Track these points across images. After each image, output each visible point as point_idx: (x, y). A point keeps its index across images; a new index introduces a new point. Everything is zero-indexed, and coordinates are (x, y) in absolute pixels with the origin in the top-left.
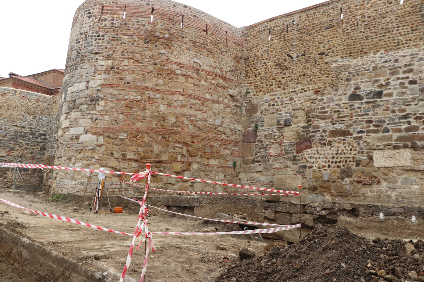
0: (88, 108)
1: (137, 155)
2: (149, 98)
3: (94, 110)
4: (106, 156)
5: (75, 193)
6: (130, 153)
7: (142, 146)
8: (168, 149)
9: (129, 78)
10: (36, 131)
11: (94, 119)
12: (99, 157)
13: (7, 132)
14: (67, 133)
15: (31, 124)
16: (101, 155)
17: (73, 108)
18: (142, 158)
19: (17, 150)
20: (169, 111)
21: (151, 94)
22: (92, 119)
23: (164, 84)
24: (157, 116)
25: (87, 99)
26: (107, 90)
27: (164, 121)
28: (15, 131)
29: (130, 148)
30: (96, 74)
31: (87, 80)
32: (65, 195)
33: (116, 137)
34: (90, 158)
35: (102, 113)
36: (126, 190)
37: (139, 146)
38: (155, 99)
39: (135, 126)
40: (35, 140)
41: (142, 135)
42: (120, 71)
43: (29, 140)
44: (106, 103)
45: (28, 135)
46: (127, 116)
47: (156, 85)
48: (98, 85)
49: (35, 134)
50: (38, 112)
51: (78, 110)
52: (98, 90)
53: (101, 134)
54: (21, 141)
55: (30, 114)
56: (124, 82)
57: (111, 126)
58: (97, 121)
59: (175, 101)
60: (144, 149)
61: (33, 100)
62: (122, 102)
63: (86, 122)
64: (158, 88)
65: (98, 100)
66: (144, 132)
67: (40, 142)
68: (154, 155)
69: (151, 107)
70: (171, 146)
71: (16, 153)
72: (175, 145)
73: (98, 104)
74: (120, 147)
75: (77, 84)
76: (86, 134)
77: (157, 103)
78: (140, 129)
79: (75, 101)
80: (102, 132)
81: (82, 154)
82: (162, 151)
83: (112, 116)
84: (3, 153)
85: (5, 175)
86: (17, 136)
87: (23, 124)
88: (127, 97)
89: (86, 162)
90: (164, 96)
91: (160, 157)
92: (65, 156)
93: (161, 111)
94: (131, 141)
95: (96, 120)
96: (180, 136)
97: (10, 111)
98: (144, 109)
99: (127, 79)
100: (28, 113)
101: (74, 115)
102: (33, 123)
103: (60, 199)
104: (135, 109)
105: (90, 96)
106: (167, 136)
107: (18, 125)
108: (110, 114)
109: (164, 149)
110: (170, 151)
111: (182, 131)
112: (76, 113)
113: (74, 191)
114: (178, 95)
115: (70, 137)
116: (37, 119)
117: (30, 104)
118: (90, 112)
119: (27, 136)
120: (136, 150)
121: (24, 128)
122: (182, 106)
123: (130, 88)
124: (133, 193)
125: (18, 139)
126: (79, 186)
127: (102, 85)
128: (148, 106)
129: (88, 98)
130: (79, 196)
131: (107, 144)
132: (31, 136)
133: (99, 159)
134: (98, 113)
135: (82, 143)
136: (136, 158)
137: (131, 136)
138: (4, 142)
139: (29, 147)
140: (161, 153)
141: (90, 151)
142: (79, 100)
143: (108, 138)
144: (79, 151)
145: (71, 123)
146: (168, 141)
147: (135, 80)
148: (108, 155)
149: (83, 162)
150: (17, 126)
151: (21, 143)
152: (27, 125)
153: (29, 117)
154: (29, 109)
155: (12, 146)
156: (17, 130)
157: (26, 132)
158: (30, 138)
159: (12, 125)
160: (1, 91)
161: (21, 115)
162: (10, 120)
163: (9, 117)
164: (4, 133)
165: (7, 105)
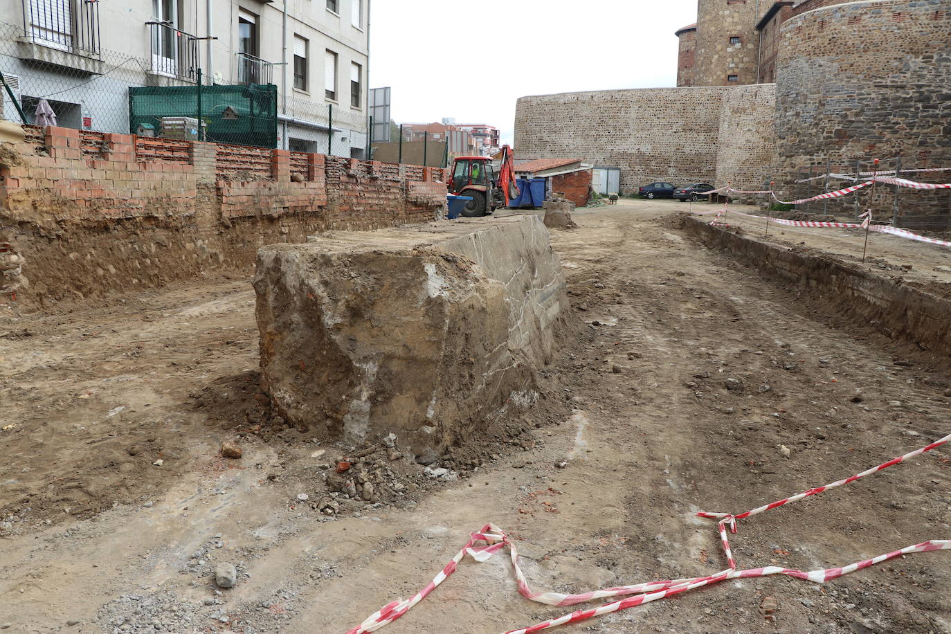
10: (932, 92)
13: (864, 102)
15: (919, 76)
19: (887, 141)
28: (884, 99)
40: (931, 112)
43: (915, 115)
45: (912, 103)
49: (929, 99)
50: (936, 43)
54: (896, 119)
55: (916, 54)
61: (924, 17)
67: (943, 117)
71: (885, 148)
84: (858, 151)
86: (885, 109)
87: (900, 80)
97: (870, 56)
100: (911, 51)
102: (925, 72)
107: (889, 83)
116: (934, 61)
117: (915, 28)
119: (911, 107)
121: (903, 87)
125: (890, 114)
132: (920, 105)
138: (860, 125)
139: (915, 130)
150: (886, 87)
151: (897, 123)
152: (910, 80)
153: (913, 60)
154: (914, 41)
155: (876, 132)
156: (887, 96)
157: (908, 96)
158: (918, 108)
159: (875, 86)
160: (849, 12)
161: (895, 58)
162: (871, 74)
163: (869, 69)
164: (857, 106)
165: (862, 43)
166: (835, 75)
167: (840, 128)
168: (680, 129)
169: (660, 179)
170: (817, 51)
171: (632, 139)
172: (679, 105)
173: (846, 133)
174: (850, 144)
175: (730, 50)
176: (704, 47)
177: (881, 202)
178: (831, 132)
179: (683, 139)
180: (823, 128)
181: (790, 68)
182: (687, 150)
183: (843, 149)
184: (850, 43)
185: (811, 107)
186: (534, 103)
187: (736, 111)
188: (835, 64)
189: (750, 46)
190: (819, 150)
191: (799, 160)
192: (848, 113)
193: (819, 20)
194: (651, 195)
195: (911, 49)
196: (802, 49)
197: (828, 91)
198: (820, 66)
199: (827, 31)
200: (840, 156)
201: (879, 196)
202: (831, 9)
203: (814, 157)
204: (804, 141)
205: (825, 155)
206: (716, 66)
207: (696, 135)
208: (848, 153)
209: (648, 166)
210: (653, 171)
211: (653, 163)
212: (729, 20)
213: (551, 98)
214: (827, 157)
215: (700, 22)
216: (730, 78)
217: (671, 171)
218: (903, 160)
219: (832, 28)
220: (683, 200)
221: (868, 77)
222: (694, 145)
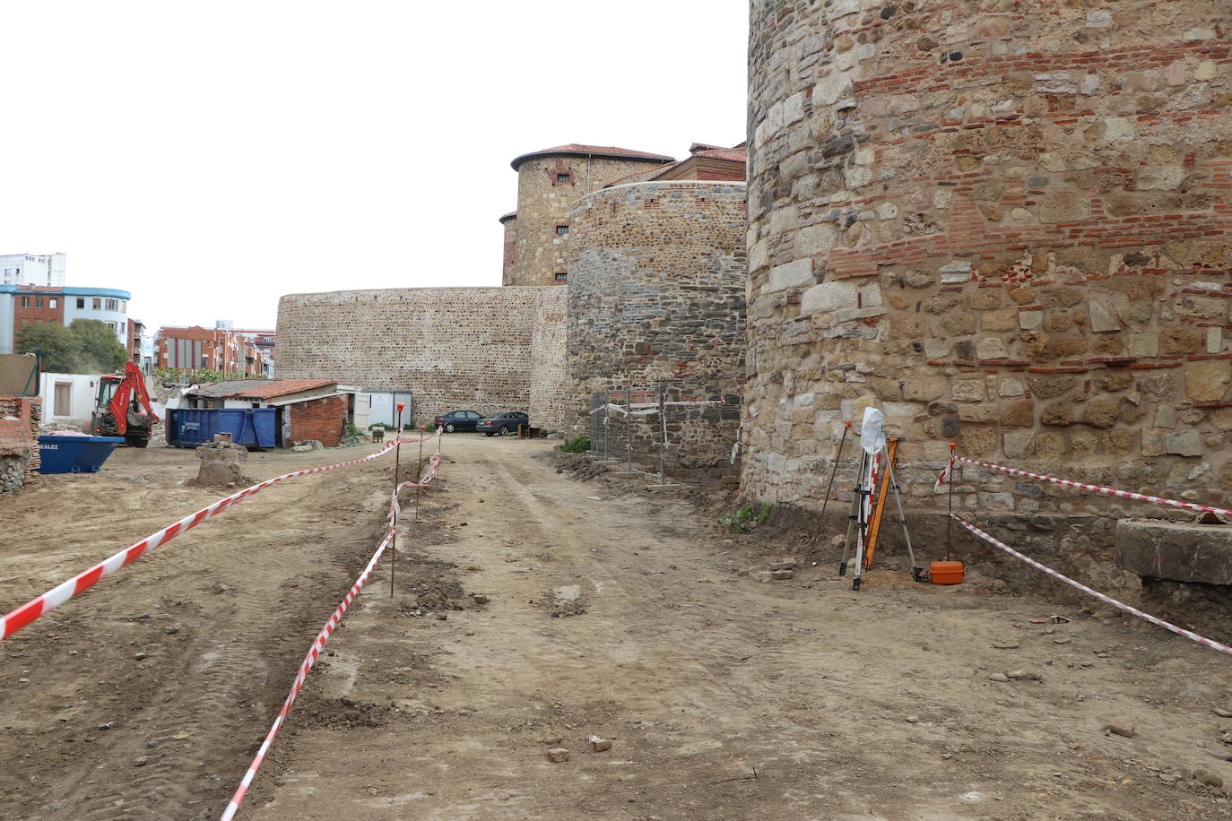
0: (818, 185)
1: (1017, 345)
2: (1051, 98)
3: (838, 188)
4: (894, 360)
5: (800, 504)
6: (987, 340)
7: (1037, 303)
8: (1156, 304)
9: (957, 34)
11: (843, 221)
12: (869, 363)
13: (670, 308)
14: (764, 289)
15: (732, 277)
16: (876, 358)
17: (776, 196)
18: (1042, 355)
19: (700, 359)
20: (1152, 140)
21: (1060, 82)
22: (834, 222)
23: (1119, 26)
24: (1096, 171)
25: (812, 153)
26: (878, 104)
27: (1129, 186)
28: (694, 305)
29: (988, 317)
30: (832, 52)
31: (804, 84)
32: (770, 509)
33: (926, 279)
34: (839, 373)
35: (868, 196)
36: (981, 488)
37: (1027, 305)
38: (1079, 100)
39: (1002, 225)
41: (1036, 259)
42: (919, 16)
43: (732, 326)
44: (877, 153)
45: (727, 311)
46: (964, 191)
47: (1079, 37)
48: (845, 92)
51: (787, 200)
52: (846, 110)
53: (871, 277)
54: (709, 331)
55: (727, 249)
56: (937, 55)
57: (907, 239)
58: (854, 229)
59: (1178, 89)
60: (1049, 317)
61: (731, 206)
62: (941, 138)
63: (816, 239)
64: (1089, 48)
65: (849, 147)
66: (1039, 245)
68: (1094, 339)
69: (1062, 135)
70: (1170, 291)
71: (698, 368)
72: (1192, 286)
73: (852, 163)
74: (947, 317)
75: (778, 105)
76: (820, 282)
77: (1090, 112)
78: (1024, 236)
79: (778, 168)
80: (873, 265)
81: (814, 357)
82: (1131, 318)
83: (907, 197)
84: (666, 371)
85: (675, 434)
86: (696, 317)
87: (711, 281)
88: (955, 113)
89: (826, 388)
90: (1121, 78)
91: (1122, 345)
92: (764, 369)
93: (1110, 147)
94: (990, 290)
95: (848, 225)
96: (1215, 241)
97: (672, 249)
98: (1035, 150)
99: (950, 41)
100: (721, 246)
101: (780, 217)
102: (737, 273)
103: (754, 523)
104: (994, 157)
105: (819, 140)
106: (1147, 252)
107: (698, 285)
108: (899, 191)
109: (1138, 309)
110: (1166, 314)
111: (1220, 218)
112: (782, 212)
113: (796, 497)
114: (1189, 59)
115: (771, 299)
116: (746, 259)
117: (722, 219)
118: (825, 200)
119: (726, 315)
120: (1011, 324)
121: (715, 290)
122: (1214, 106)
123: (963, 73)
124: (1011, 502)
125: (702, 325)
126: (809, 475)
127: (858, 89)
128: (1051, 132)
129: (815, 150)
130: (813, 514)
131: (895, 313)
132: (736, 314)
133: (871, 374)
134: (854, 198)
135: (809, 318)
136: (1014, 358)
137: (987, 267)
138: (666, 337)
139: (733, 346)
140: (1124, 325)
141: (838, 347)
142: (788, 161)
143: (897, 286)
144: (804, 348)
145: (771, 252)
146: (1157, 272)
147: (983, 38)
148: (903, 353)
149: (818, 387)
150: (695, 289)
151: (711, 336)
152: (722, 282)
153: (724, 256)
154: (722, 234)
155: (686, 347)
156: (696, 301)
157: (722, 302)
158: (734, 318)
159: (682, 288)
160: (644, 193)
161: (703, 254)
162: (676, 273)
163: (671, 265)
164: (662, 313)
165: (662, 232)
166: (633, 273)
167: (642, 341)
168: (489, 341)
169: (465, 406)
170: (610, 241)
171: (427, 354)
172: (487, 310)
173: (649, 346)
174: (655, 362)
175: (556, 241)
176: (525, 237)
177: (699, 439)
178: (631, 347)
179: (493, 353)
180: (622, 341)
181: (581, 262)
182: (498, 368)
183: (648, 369)
184: (648, 232)
185: (606, 313)
186: (300, 304)
187: (550, 318)
188: (632, 258)
190: (618, 370)
191: (595, 384)
192: (651, 321)
193: (610, 201)
194: (450, 428)
195: (720, 243)
196: (593, 238)
197: (625, 293)
198: (614, 260)
199: (620, 216)
200: (644, 378)
201: (695, 431)
202: (624, 189)
203: (613, 380)
204: (599, 358)
205: (626, 376)
206: (541, 261)
207: (509, 349)
208: (654, 374)
209: (448, 389)
210: (455, 395)
211: (455, 385)
212: (555, 205)
213: (322, 298)
214: (628, 379)
215: (520, 207)
216: (559, 277)
217: (479, 395)
218: (722, 383)
219: (626, 211)
220: (490, 433)
221: (673, 276)
222: (506, 362)
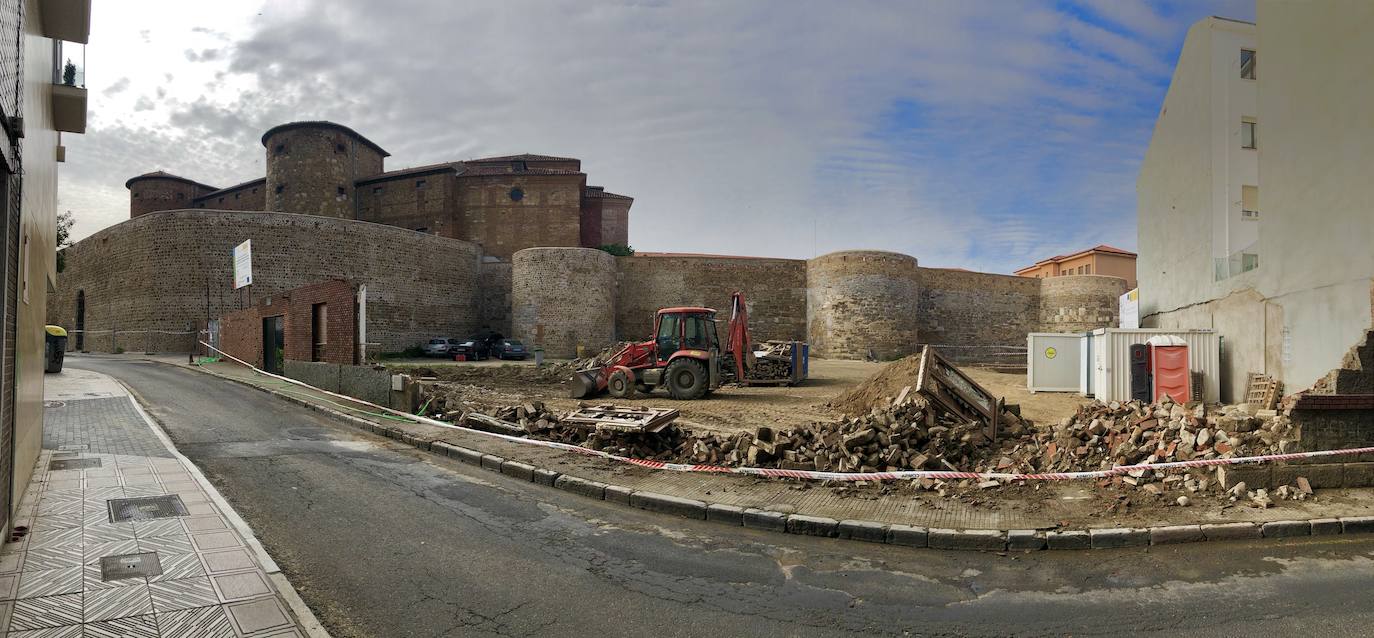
169: (403, 334)
171: (374, 285)
182: (424, 302)
189: (351, 200)
210: (396, 325)
211: (397, 315)
212: (337, 169)
